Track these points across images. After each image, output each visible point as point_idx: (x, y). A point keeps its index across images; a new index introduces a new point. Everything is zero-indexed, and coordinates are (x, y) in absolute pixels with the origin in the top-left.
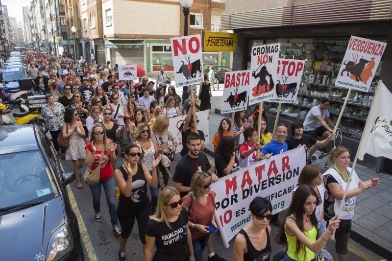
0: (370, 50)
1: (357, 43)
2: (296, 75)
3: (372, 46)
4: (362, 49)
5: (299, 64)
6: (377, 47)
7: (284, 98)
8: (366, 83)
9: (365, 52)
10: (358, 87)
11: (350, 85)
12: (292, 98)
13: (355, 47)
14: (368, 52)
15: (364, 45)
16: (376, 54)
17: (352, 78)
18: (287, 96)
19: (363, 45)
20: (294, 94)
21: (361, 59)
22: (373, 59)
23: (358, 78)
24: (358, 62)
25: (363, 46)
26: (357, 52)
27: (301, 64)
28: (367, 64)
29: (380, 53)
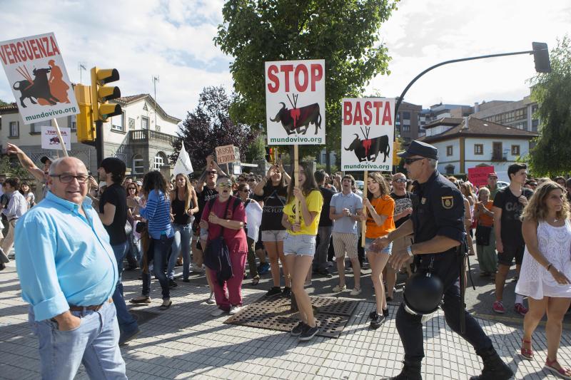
0: (38, 52)
1: (9, 50)
2: (313, 89)
3: (35, 45)
4: (23, 56)
6: (45, 44)
8: (68, 102)
13: (12, 57)
14: (38, 57)
15: (23, 48)
16: (50, 54)
19: (21, 49)
21: (35, 71)
22: (51, 62)
23: (51, 99)
24: (33, 78)
25: (23, 51)
26: (21, 64)
28: (48, 75)
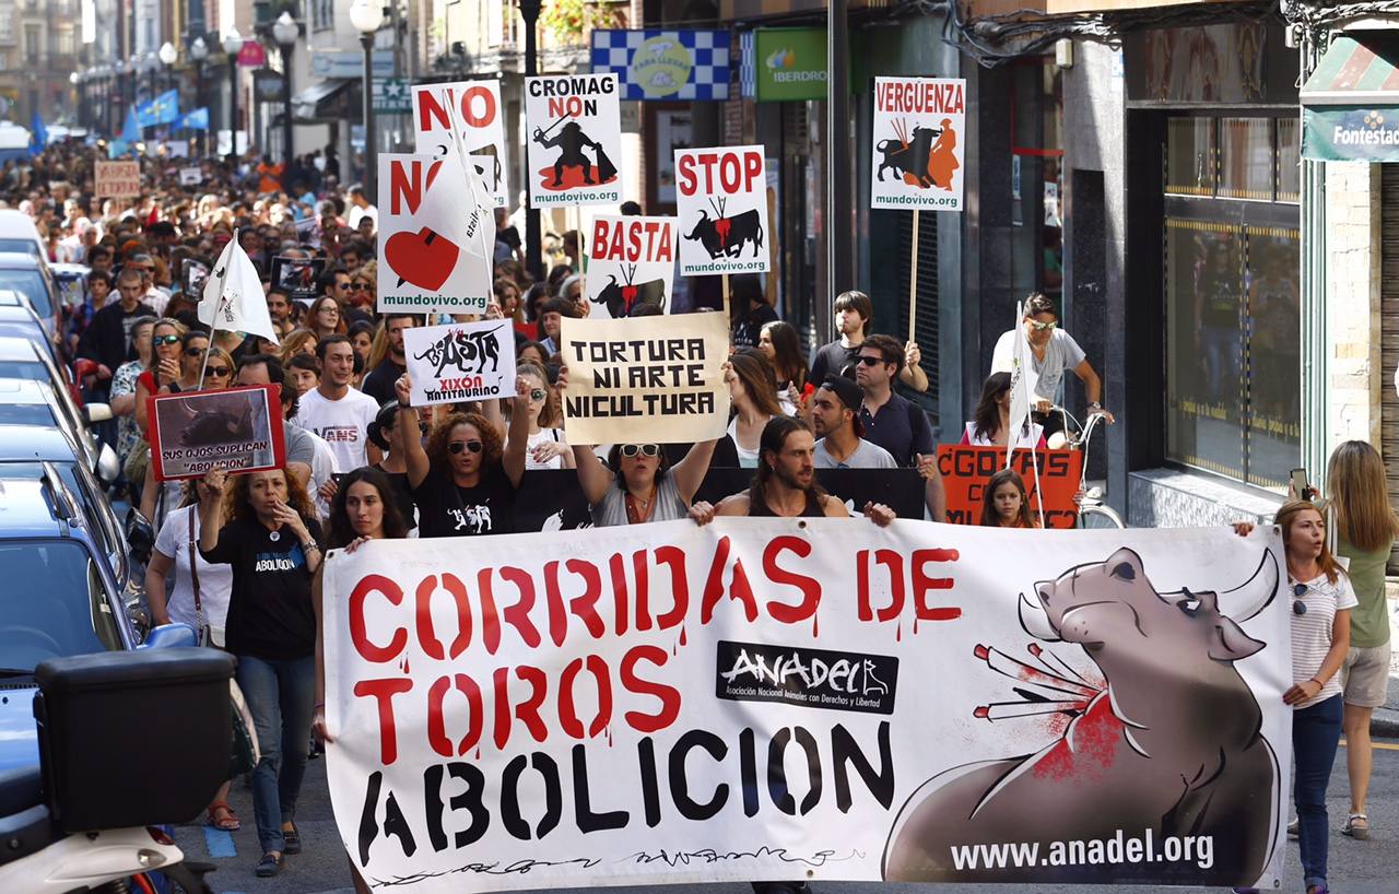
5: (749, 156)
9: (919, 109)
10: (932, 201)
11: (910, 200)
12: (756, 255)
17: (908, 182)
18: (738, 253)
20: (758, 243)
27: (755, 156)
29: (959, 105)
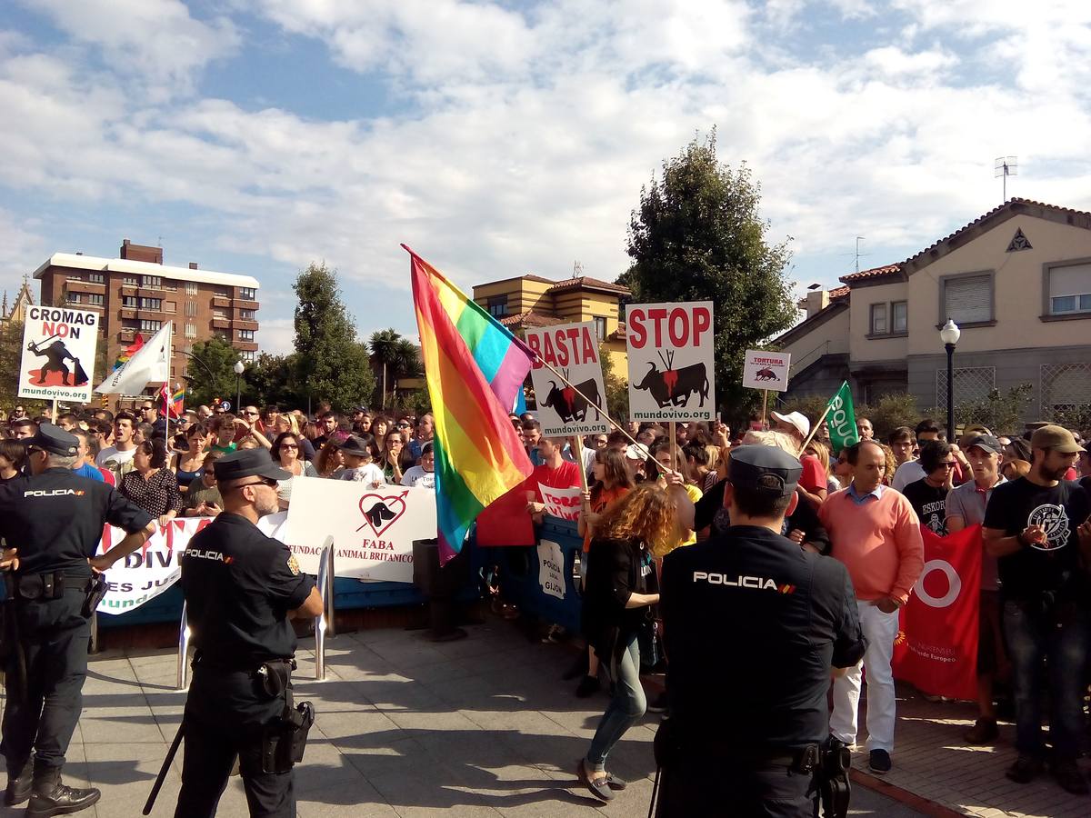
7: (679, 408)
